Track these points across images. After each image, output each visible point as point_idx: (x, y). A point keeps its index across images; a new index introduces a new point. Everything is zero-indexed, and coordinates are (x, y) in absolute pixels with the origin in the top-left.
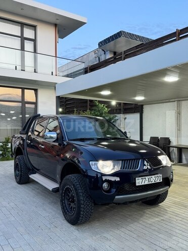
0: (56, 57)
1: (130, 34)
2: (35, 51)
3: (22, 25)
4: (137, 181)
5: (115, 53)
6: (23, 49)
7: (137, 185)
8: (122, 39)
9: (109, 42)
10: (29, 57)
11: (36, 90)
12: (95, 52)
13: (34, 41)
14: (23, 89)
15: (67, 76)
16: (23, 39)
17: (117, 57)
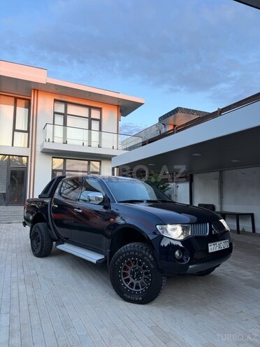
0: (118, 134)
1: (187, 109)
2: (100, 130)
3: (90, 108)
4: (210, 248)
5: (174, 126)
6: (90, 128)
7: (210, 251)
8: (179, 114)
9: (168, 117)
10: (95, 135)
11: (100, 162)
12: (156, 125)
13: (100, 121)
14: (89, 161)
15: (126, 149)
16: (90, 119)
17: (177, 129)
